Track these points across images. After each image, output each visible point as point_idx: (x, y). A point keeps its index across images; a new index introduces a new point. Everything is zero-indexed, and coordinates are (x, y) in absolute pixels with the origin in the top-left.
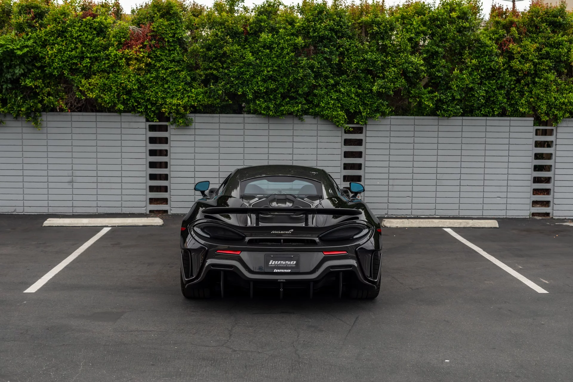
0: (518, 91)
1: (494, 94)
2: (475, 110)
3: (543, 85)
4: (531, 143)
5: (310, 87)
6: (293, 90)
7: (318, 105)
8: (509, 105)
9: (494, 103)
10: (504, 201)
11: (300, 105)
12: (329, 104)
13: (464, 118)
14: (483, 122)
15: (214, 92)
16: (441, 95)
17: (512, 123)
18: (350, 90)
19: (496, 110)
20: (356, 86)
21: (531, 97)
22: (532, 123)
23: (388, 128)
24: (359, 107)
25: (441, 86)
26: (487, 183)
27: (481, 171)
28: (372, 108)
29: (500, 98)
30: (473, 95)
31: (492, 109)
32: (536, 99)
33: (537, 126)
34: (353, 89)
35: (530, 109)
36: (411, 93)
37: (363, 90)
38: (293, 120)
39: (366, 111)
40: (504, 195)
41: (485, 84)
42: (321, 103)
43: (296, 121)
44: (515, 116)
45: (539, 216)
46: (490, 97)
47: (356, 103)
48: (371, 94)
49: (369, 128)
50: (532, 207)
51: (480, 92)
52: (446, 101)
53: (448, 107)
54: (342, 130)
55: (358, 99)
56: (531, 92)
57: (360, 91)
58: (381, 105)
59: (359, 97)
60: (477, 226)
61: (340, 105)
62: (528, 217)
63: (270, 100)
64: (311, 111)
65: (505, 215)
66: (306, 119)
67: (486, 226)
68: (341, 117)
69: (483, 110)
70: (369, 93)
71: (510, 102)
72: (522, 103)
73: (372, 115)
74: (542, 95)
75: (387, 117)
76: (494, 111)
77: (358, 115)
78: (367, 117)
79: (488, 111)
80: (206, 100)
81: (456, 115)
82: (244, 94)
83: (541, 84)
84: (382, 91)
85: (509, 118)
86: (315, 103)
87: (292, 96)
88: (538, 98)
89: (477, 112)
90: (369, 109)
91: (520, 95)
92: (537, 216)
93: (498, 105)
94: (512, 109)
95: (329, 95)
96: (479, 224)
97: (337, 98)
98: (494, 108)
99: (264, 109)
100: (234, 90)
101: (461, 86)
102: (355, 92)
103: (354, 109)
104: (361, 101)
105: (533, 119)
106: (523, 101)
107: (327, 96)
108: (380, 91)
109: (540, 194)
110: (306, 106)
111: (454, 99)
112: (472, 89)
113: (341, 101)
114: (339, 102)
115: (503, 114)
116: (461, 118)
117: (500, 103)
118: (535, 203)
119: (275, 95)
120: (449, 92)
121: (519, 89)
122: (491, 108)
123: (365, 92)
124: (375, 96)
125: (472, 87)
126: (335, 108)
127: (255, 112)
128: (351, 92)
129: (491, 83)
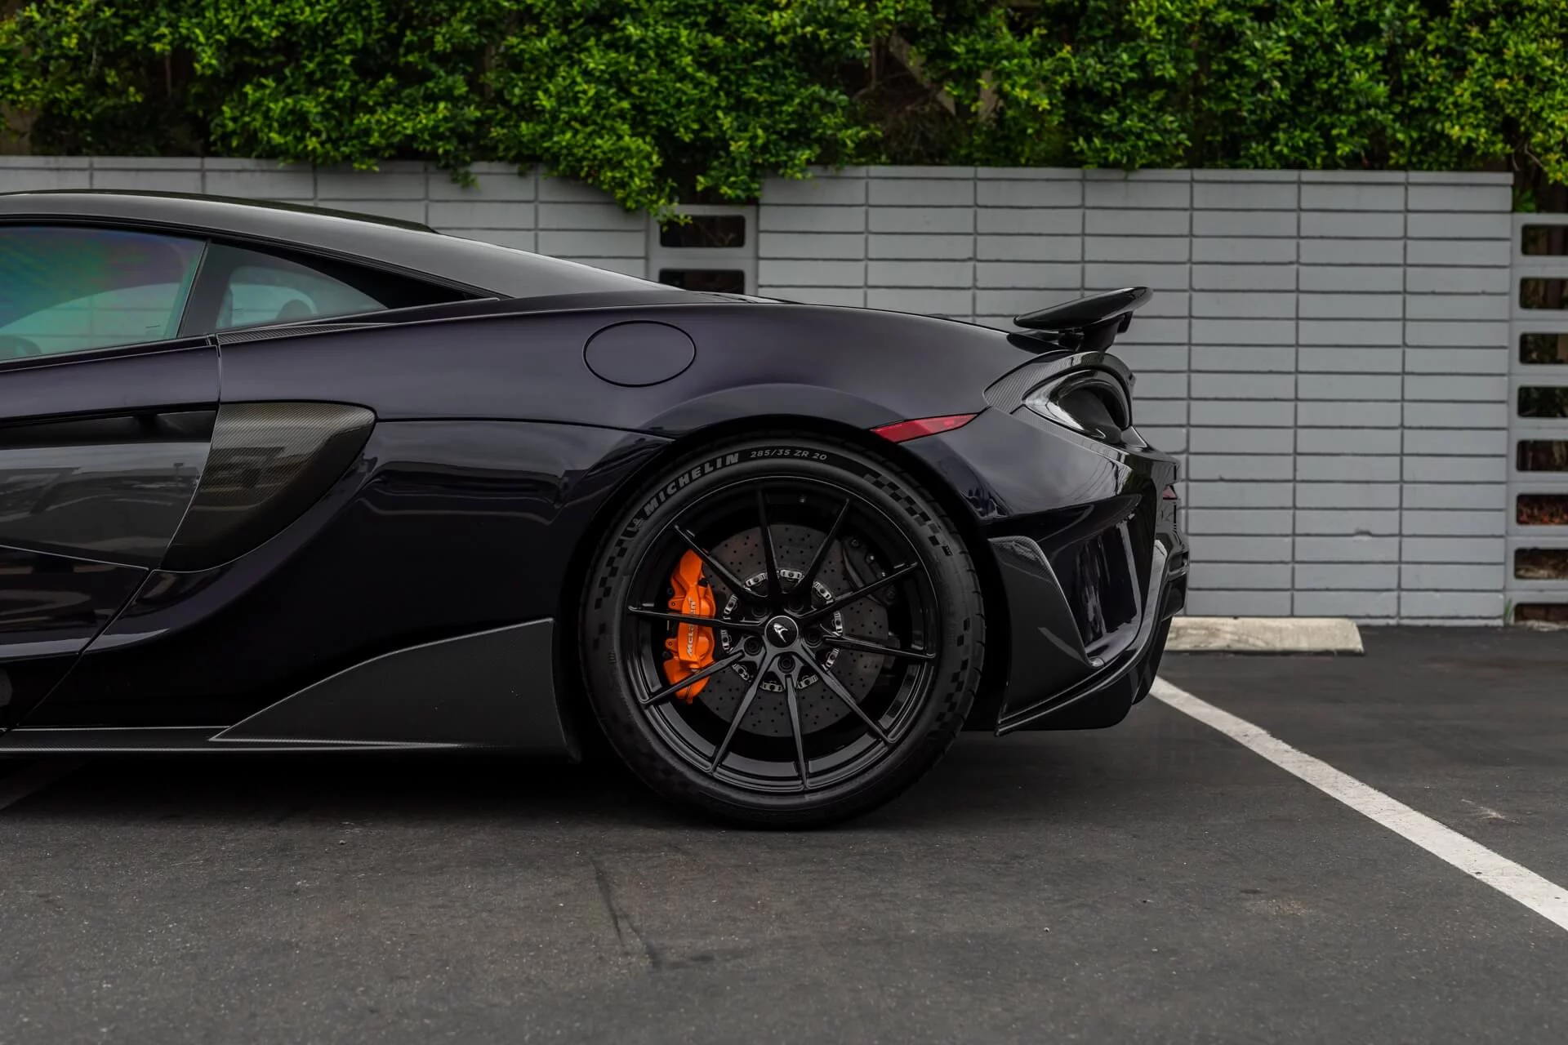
0: (1438, 49)
1: (1332, 63)
2: (1249, 138)
3: (1552, 20)
4: (1506, 290)
5: (490, 24)
6: (409, 36)
7: (529, 112)
8: (1398, 117)
9: (1331, 104)
10: (1388, 549)
11: (442, 105)
12: (576, 100)
13: (1199, 174)
14: (1285, 196)
15: (48, 43)
16: (1091, 61)
17: (1418, 199)
18: (673, 40)
19: (1339, 137)
20: (702, 20)
21: (1499, 76)
22: (1503, 198)
23: (854, 219)
24: (717, 118)
25: (1090, 28)
26: (1308, 468)
27: (1283, 414)
28: (775, 123)
29: (1360, 77)
30: (1237, 68)
31: (1324, 130)
32: (1521, 84)
33: (1529, 211)
34: (684, 33)
35: (1495, 132)
36: (954, 57)
37: (730, 40)
38: (427, 180)
39: (748, 135)
40: (1386, 522)
41: (1291, 16)
42: (540, 94)
43: (441, 187)
44: (1430, 169)
45: (1546, 619)
46: (1313, 75)
47: (702, 103)
48: (773, 57)
49: (769, 218)
50: (1518, 577)
51: (1265, 47)
52: (1113, 90)
53: (1123, 118)
54: (647, 231)
55: (714, 81)
56: (1497, 53)
57: (719, 41)
58: (816, 106)
59: (717, 73)
60: (1260, 645)
61: (625, 105)
62: (1499, 623)
63: (311, 83)
64: (496, 132)
65: (1393, 612)
66: (481, 181)
67: (1304, 645)
68: (634, 162)
69: (1282, 136)
70: (760, 54)
71: (1404, 104)
72: (1456, 104)
73: (778, 155)
74: (1549, 62)
75: (850, 171)
76: (1330, 146)
77: (718, 157)
78: (755, 166)
79: (1306, 142)
80: (18, 86)
81: (1162, 157)
82: (183, 54)
83: (1542, 14)
84: (815, 36)
85: (1399, 176)
86: (516, 101)
87: (408, 63)
88: (1530, 80)
89: (1256, 148)
90: (765, 128)
91: (1448, 67)
92: (1537, 618)
93: (1350, 113)
94: (1415, 135)
95: (580, 62)
96: (1269, 636)
97: (615, 76)
98: (1333, 126)
99: (284, 128)
100: (142, 39)
101: (1178, 15)
102: (694, 47)
103: (695, 126)
104: (728, 94)
105: (1508, 178)
106: (1464, 90)
107: (571, 66)
108: (804, 35)
109: (1551, 522)
110: (473, 112)
111: (1148, 82)
112: (1229, 37)
113: (635, 90)
114: (624, 92)
115: (1375, 156)
116: (1186, 174)
117: (1360, 107)
118: (1528, 560)
119: (327, 61)
120: (1125, 50)
121: (1442, 42)
122: (1317, 128)
123: (744, 45)
124: (787, 65)
125: (1228, 26)
126: (608, 123)
127: (250, 146)
128: (680, 46)
129: (1314, 12)
